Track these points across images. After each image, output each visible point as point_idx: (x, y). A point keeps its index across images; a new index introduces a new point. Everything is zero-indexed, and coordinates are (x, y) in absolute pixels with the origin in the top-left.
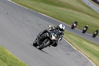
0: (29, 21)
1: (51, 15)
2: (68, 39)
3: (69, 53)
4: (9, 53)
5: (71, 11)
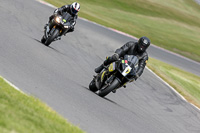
2: (170, 80)
3: (171, 107)
4: (49, 110)
5: (175, 23)
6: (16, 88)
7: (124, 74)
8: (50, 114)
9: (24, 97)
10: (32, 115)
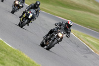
0: (47, 25)
1: (68, 18)
4: (26, 57)
6: (10, 46)
7: (29, 17)
8: (27, 59)
9: (14, 50)
10: (18, 59)
